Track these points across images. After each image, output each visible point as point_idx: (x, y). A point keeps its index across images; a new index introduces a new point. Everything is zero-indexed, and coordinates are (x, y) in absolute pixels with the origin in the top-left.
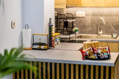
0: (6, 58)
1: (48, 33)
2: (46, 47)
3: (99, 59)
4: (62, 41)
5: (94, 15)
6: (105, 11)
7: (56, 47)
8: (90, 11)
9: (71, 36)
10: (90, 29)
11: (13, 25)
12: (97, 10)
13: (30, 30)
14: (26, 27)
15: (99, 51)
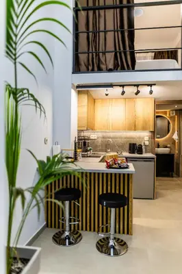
0: (50, 163)
1: (74, 148)
2: (73, 160)
3: (120, 168)
4: (83, 156)
5: (103, 138)
6: (112, 135)
7: (80, 160)
8: (100, 135)
9: (89, 153)
10: (100, 148)
11: (46, 141)
12: (104, 134)
13: (59, 146)
14: (56, 143)
15: (119, 162)
